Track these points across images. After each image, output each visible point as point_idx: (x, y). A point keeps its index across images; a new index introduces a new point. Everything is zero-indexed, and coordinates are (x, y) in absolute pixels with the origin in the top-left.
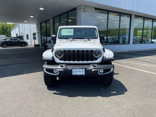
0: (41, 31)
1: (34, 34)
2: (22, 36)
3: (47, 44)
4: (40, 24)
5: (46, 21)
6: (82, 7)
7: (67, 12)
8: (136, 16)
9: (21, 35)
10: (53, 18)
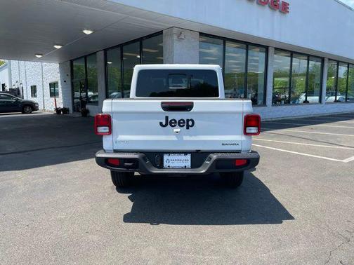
0: (72, 78)
1: (53, 85)
2: (18, 89)
3: (88, 107)
4: (68, 63)
5: (85, 57)
6: (175, 30)
7: (140, 40)
8: (276, 49)
9: (14, 87)
10: (106, 51)
